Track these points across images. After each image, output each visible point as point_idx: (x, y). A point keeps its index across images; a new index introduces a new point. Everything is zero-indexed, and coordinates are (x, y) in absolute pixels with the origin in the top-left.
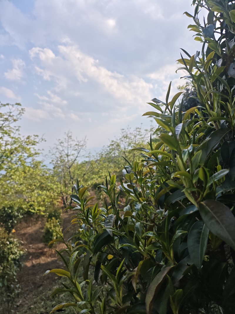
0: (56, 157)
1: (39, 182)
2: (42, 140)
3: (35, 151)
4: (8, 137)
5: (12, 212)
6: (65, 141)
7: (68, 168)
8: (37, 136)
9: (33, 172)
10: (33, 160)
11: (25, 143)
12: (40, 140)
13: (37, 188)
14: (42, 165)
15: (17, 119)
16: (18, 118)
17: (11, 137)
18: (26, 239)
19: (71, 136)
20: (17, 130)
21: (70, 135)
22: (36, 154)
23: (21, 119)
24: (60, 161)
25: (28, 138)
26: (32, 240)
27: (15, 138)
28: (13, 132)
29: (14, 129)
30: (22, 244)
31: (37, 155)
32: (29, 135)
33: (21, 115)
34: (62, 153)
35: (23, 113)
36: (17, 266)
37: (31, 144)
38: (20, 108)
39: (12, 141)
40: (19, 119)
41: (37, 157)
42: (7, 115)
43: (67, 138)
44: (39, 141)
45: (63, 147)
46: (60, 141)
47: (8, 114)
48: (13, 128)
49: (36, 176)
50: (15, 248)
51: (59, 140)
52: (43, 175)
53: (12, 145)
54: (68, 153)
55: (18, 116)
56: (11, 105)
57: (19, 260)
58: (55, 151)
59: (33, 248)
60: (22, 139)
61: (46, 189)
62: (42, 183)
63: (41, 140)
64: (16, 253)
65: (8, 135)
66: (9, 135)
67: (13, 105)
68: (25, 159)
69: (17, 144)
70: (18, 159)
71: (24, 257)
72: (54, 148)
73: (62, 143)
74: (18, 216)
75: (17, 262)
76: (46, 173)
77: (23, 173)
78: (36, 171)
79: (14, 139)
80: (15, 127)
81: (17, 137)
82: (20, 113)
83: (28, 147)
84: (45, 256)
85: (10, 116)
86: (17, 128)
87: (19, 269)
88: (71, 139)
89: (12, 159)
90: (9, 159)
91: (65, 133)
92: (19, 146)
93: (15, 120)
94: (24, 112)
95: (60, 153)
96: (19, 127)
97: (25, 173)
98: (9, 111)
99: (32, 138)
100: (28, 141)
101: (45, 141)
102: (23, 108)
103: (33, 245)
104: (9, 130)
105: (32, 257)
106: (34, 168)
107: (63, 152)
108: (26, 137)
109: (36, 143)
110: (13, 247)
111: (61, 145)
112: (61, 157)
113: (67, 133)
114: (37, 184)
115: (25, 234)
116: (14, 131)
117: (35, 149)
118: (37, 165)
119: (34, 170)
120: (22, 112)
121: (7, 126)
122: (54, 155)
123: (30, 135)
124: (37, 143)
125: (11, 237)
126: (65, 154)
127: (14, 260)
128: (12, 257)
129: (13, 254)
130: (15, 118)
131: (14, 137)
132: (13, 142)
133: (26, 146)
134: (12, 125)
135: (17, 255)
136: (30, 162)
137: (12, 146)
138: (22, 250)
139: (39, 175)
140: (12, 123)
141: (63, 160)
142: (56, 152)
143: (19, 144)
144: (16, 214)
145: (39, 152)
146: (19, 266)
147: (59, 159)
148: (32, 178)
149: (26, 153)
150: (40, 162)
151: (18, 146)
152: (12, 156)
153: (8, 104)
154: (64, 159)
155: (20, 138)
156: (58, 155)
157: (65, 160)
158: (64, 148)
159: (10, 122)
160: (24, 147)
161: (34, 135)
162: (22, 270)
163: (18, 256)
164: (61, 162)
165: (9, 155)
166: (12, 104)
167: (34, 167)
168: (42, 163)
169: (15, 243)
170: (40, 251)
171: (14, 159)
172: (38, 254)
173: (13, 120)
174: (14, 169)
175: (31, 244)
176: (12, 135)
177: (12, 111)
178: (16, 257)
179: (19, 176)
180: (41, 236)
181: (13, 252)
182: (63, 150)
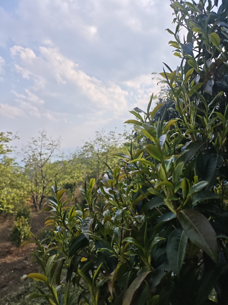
0: (28, 155)
1: (10, 179)
2: (16, 137)
3: (7, 148)
6: (39, 140)
7: (40, 167)
8: (11, 133)
10: (5, 157)
12: (13, 137)
13: (7, 185)
14: (13, 162)
19: (45, 136)
21: (44, 134)
22: (8, 151)
24: (32, 159)
25: (1, 134)
31: (9, 152)
32: (2, 132)
34: (35, 152)
37: (4, 141)
41: (8, 154)
43: (41, 137)
44: (12, 138)
45: (36, 145)
46: (34, 140)
49: (6, 174)
51: (33, 138)
52: (14, 173)
54: (41, 152)
58: (28, 149)
61: (16, 187)
62: (12, 181)
63: (14, 137)
72: (27, 146)
76: (18, 171)
78: (7, 168)
84: (11, 255)
88: (45, 138)
91: (40, 132)
95: (33, 152)
99: (5, 135)
100: (1, 138)
101: (19, 139)
106: (5, 165)
107: (36, 151)
109: (9, 140)
111: (34, 144)
112: (34, 155)
113: (41, 132)
114: (8, 181)
117: (7, 146)
118: (8, 162)
119: (5, 168)
122: (26, 153)
123: (4, 132)
126: (38, 152)
136: (2, 159)
139: (9, 172)
141: (36, 158)
145: (12, 149)
147: (32, 158)
148: (3, 175)
150: (12, 160)
154: (37, 158)
156: (31, 153)
157: (38, 159)
158: (37, 147)
161: (7, 132)
164: (33, 160)
167: (5, 164)
168: (14, 161)
170: (6, 250)
172: (5, 254)
180: (9, 235)
182: (36, 149)
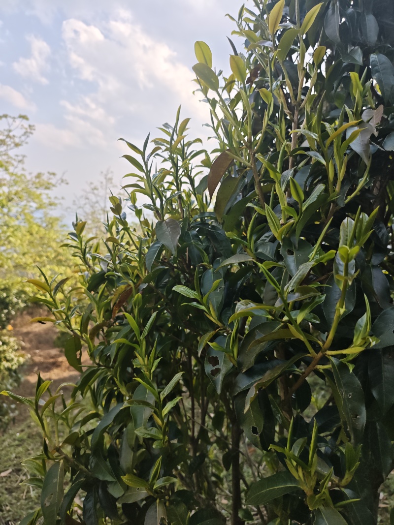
0: (85, 212)
1: (55, 251)
2: (62, 181)
3: (49, 200)
4: (4, 172)
5: (8, 296)
6: (101, 187)
7: (104, 233)
8: (54, 174)
9: (45, 234)
10: (46, 214)
11: (32, 184)
12: (58, 181)
13: (51, 262)
14: (60, 223)
15: (20, 143)
16: (22, 142)
17: (9, 173)
18: (30, 341)
19: (111, 179)
20: (20, 161)
21: (109, 176)
22: (51, 204)
23: (27, 143)
24: (90, 219)
25: (39, 176)
26: (40, 342)
27: (16, 175)
28: (13, 165)
29: (15, 160)
30: (23, 348)
31: (53, 207)
32: (39, 171)
33: (28, 136)
34: (96, 207)
35: (32, 133)
36: (14, 379)
37: (44, 187)
38: (25, 124)
39: (11, 180)
40: (24, 145)
41: (52, 209)
42: (4, 135)
43: (104, 181)
44: (57, 183)
45: (97, 195)
46: (93, 186)
47: (6, 133)
48: (14, 157)
49: (49, 242)
50: (12, 352)
51: (91, 183)
53: (10, 186)
54: (105, 207)
55: (23, 138)
56: (10, 117)
57: (18, 371)
58: (83, 202)
59: (40, 356)
60: (29, 178)
61: (66, 264)
62: (59, 254)
63: (60, 182)
64: (12, 360)
65: (4, 168)
66: (6, 170)
67: (14, 118)
68: (32, 212)
69: (19, 186)
70: (20, 210)
71: (25, 367)
72: (82, 197)
73: (95, 189)
74: (17, 303)
75: (14, 374)
77: (28, 234)
78: (49, 232)
79: (13, 178)
80: (17, 156)
81: (19, 173)
82: (25, 133)
83: (38, 192)
84: (59, 369)
85: (8, 136)
86: (20, 158)
87: (16, 384)
88: (111, 183)
89: (9, 211)
90: (5, 210)
91: (102, 173)
92: (23, 189)
93: (17, 145)
94: (33, 131)
95: (92, 207)
96: (24, 156)
97: (31, 234)
98: (7, 128)
99: (45, 177)
100: (39, 182)
101: (67, 184)
102: (32, 124)
103: (40, 350)
104: (6, 160)
105: (39, 369)
106: (47, 228)
107: (97, 205)
108: (35, 174)
109: (51, 186)
110: (8, 350)
111: (93, 193)
112: (93, 213)
113: (105, 172)
114: (51, 254)
115: (28, 333)
116: (15, 163)
117: (50, 196)
118: (51, 224)
119: (47, 232)
120: (29, 130)
121: (4, 153)
122: (81, 210)
123: (43, 172)
124: (54, 186)
125: (5, 335)
126: (100, 208)
127: (9, 369)
128: (6, 366)
129: (8, 361)
130: (17, 140)
131: (15, 173)
132: (12, 182)
133: (35, 190)
134: (12, 153)
135: (13, 363)
136: (41, 218)
137: (11, 189)
138: (23, 356)
139: (54, 240)
140: (11, 149)
141: (97, 218)
142: (85, 204)
143: (23, 186)
144: (15, 300)
145: (57, 201)
146: (17, 380)
147: (90, 217)
148: (44, 244)
149: (34, 202)
150: (57, 219)
151: (20, 189)
152: (10, 204)
153: (6, 116)
154: (99, 217)
155: (25, 176)
156: (88, 209)
157: (100, 219)
158: (99, 198)
159: (9, 148)
160: (30, 191)
161: (49, 173)
162: (21, 387)
163: (15, 364)
164: (93, 221)
165: (4, 202)
166: (12, 116)
167: (47, 226)
168: (61, 221)
169: (12, 344)
170: (51, 360)
171: (14, 210)
172: (49, 366)
173: (13, 145)
174: (13, 227)
175: (37, 348)
176: (11, 169)
177: (12, 128)
178: (12, 366)
179: (21, 240)
180: (55, 337)
181: (8, 358)
182: (97, 202)
